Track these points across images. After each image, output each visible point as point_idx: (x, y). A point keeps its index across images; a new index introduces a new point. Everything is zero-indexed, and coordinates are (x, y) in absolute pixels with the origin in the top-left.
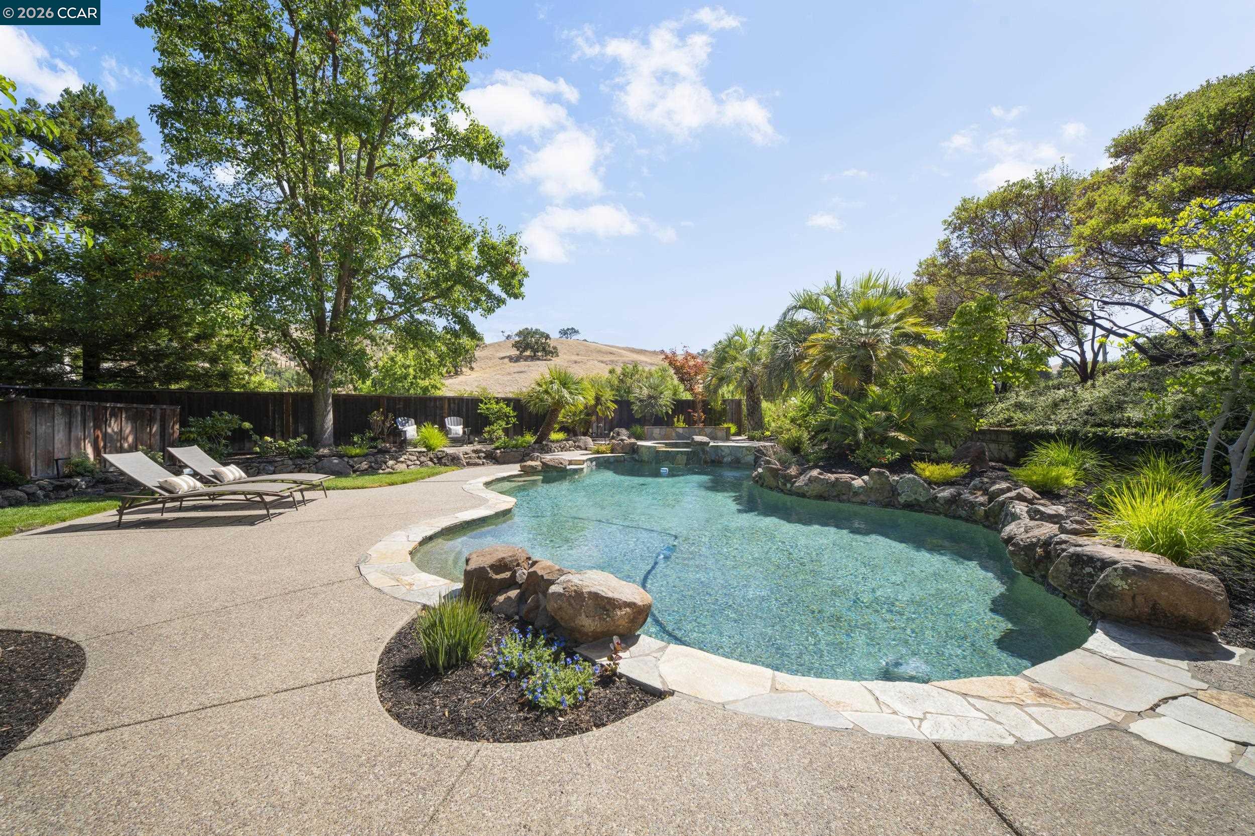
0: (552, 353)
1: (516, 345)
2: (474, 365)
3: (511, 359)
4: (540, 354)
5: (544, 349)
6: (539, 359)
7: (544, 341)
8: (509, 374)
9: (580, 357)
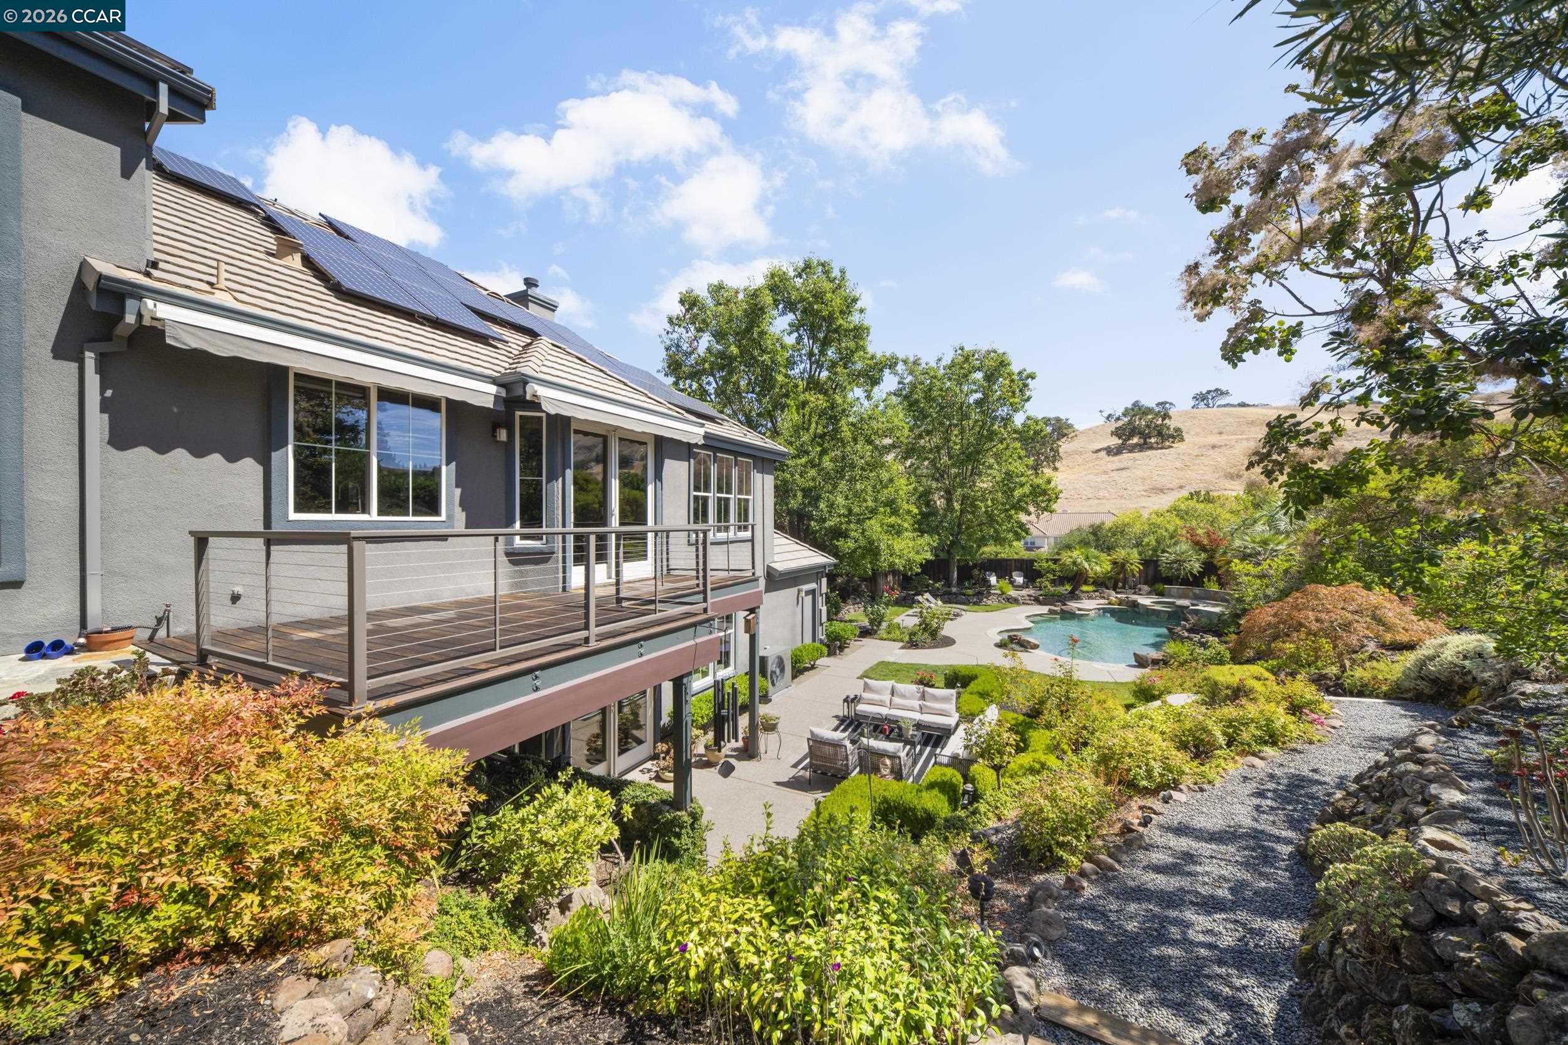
0: (1173, 437)
1: (1117, 433)
2: (1057, 464)
3: (1109, 451)
4: (1153, 440)
5: (1160, 434)
6: (1151, 448)
7: (1160, 422)
8: (1105, 473)
9: (1224, 437)
